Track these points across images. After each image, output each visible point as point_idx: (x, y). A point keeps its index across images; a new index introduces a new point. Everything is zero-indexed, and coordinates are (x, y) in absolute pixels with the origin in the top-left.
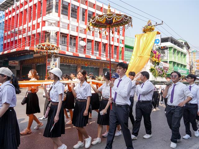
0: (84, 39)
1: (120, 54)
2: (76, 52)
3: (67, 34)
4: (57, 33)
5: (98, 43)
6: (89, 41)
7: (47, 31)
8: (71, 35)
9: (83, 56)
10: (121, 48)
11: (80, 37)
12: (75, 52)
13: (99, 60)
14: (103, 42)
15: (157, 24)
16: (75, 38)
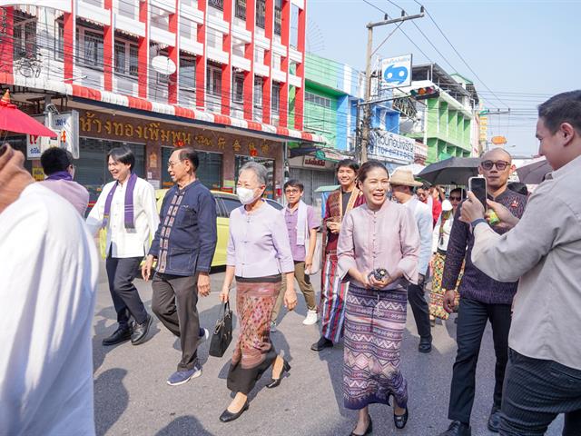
0: (168, 52)
1: (290, 110)
2: (142, 93)
3: (105, 29)
4: (63, 20)
5: (217, 69)
6: (188, 59)
7: (24, 9)
8: (118, 34)
9: (169, 109)
10: (294, 89)
11: (152, 44)
12: (136, 95)
13: (224, 126)
14: (235, 65)
15: (406, 16)
16: (136, 43)
